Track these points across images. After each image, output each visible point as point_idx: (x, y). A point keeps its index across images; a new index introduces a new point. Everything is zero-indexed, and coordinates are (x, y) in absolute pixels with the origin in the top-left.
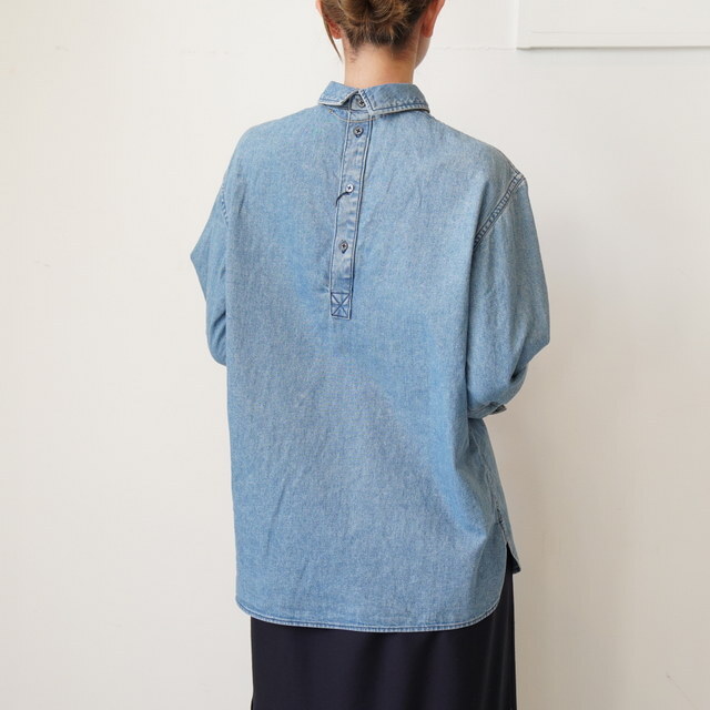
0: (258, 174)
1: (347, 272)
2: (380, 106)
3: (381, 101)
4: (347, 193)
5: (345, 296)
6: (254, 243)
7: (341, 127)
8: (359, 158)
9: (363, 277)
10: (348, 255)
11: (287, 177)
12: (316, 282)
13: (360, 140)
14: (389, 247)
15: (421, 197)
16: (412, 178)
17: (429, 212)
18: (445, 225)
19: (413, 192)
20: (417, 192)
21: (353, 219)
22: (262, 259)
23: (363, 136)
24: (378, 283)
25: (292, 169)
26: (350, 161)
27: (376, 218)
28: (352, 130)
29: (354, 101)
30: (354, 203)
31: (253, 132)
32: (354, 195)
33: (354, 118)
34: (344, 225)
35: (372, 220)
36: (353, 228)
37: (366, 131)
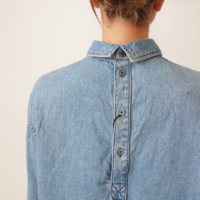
0: (52, 107)
1: (124, 170)
2: (137, 56)
3: (138, 52)
4: (120, 116)
5: (122, 186)
6: (50, 154)
7: (109, 71)
8: (126, 91)
9: (135, 172)
10: (124, 158)
11: (75, 107)
12: (100, 178)
13: (125, 79)
14: (155, 151)
15: (175, 116)
16: (167, 103)
17: (182, 125)
18: (194, 133)
19: (169, 113)
20: (172, 112)
21: (126, 133)
22: (56, 165)
23: (126, 76)
24: (148, 176)
25: (78, 102)
26: (120, 94)
27: (144, 132)
28: (118, 72)
29: (118, 53)
30: (126, 123)
31: (45, 78)
32: (125, 117)
33: (119, 65)
34: (119, 137)
35: (141, 134)
36: (126, 140)
37: (127, 73)
